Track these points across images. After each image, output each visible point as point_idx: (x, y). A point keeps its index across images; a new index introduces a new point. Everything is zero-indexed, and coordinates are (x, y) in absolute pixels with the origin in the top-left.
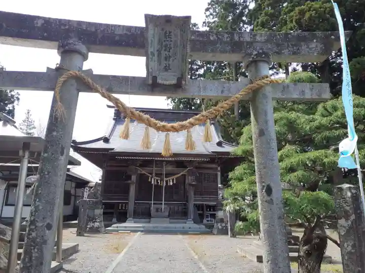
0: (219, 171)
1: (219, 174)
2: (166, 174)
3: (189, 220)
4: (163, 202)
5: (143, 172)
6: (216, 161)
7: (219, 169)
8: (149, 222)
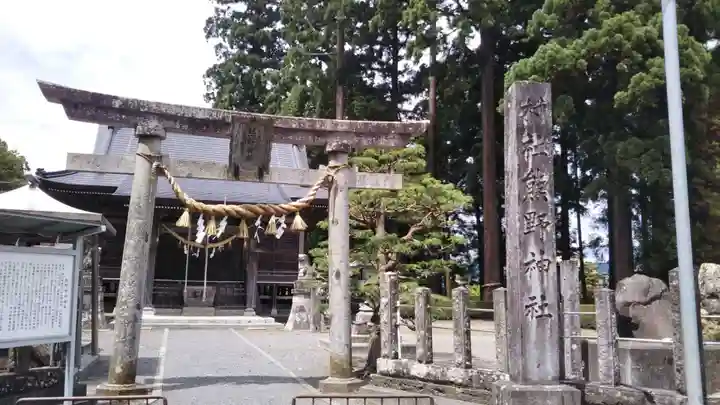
3: (247, 309)
4: (205, 281)
8: (181, 314)
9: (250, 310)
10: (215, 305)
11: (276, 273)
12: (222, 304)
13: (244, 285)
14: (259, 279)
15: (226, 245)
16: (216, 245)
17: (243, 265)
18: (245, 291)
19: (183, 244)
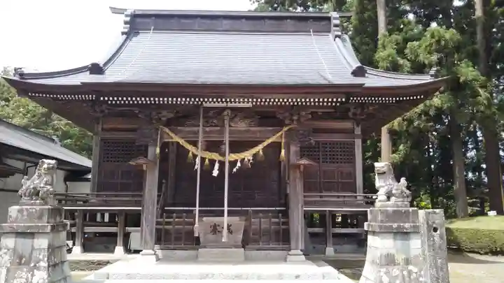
0: (358, 137)
1: (358, 142)
2: (231, 143)
3: (292, 252)
4: (226, 208)
5: (176, 139)
6: (350, 114)
7: (358, 131)
8: (195, 260)
9: (297, 254)
10: (245, 244)
11: (330, 196)
12: (256, 241)
13: (286, 214)
14: (306, 203)
15: (255, 156)
16: (242, 155)
17: (282, 184)
18: (286, 223)
19: (195, 156)
